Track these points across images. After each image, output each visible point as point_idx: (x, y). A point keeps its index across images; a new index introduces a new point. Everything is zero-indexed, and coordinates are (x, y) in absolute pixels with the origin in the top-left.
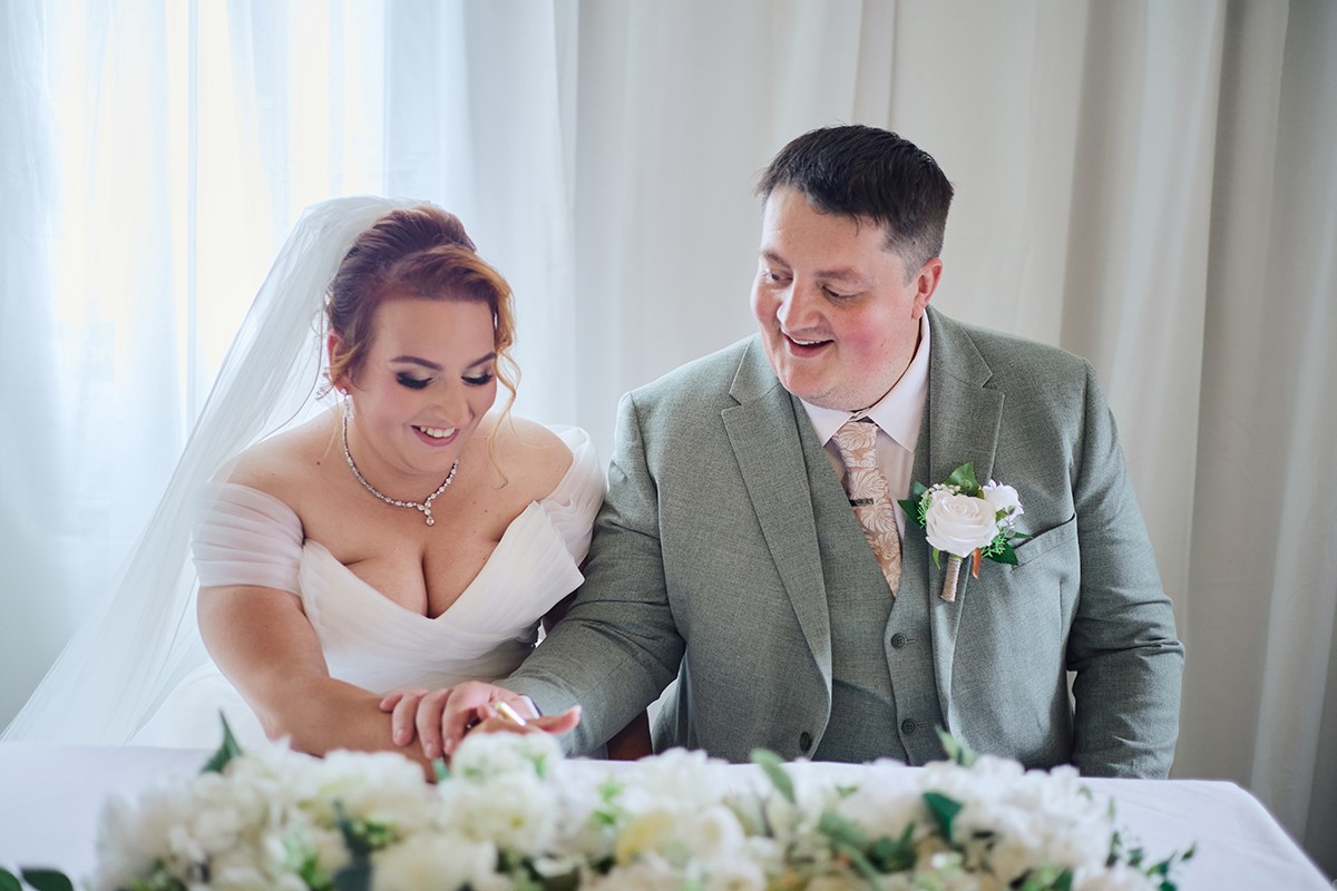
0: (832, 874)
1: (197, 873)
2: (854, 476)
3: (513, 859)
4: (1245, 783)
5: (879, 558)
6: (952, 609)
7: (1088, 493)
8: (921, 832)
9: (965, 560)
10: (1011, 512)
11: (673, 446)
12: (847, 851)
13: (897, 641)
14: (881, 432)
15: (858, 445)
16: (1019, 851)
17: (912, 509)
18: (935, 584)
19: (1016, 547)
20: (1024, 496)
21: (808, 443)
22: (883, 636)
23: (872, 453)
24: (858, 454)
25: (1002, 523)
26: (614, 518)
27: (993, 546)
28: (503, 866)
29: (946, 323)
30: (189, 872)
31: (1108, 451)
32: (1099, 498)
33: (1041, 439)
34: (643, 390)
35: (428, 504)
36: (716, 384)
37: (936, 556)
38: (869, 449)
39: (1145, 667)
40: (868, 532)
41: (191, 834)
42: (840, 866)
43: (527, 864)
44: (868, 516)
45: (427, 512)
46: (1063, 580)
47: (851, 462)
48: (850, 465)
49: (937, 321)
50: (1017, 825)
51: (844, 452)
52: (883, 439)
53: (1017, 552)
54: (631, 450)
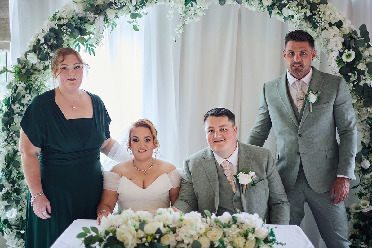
0: (216, 228)
1: (118, 227)
2: (225, 171)
3: (166, 225)
4: (299, 225)
5: (231, 186)
6: (245, 195)
7: (268, 174)
8: (231, 223)
9: (247, 185)
10: (254, 176)
11: (193, 167)
12: (218, 224)
13: (235, 201)
14: (230, 163)
15: (226, 165)
16: (247, 226)
17: (236, 177)
18: (241, 190)
19: (256, 183)
20: (256, 174)
21: (217, 166)
22: (232, 200)
23: (228, 167)
24: (226, 167)
25: (252, 179)
26: (185, 181)
27: (251, 183)
28: (164, 226)
29: (242, 144)
30: (116, 227)
31: (272, 166)
32: (270, 175)
33: (260, 164)
34: (187, 158)
35: (146, 171)
36: (200, 155)
37: (241, 185)
38: (228, 166)
39: (282, 207)
40: (229, 181)
41: (116, 223)
42: (217, 226)
43: (168, 226)
44: (228, 179)
45: (145, 172)
46: (266, 190)
47: (224, 168)
48: (224, 169)
49: (239, 143)
50: (247, 221)
51: (223, 167)
52: (230, 164)
53: (256, 184)
54: (186, 169)
